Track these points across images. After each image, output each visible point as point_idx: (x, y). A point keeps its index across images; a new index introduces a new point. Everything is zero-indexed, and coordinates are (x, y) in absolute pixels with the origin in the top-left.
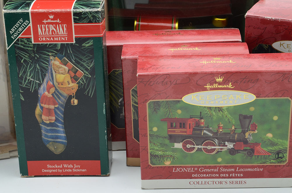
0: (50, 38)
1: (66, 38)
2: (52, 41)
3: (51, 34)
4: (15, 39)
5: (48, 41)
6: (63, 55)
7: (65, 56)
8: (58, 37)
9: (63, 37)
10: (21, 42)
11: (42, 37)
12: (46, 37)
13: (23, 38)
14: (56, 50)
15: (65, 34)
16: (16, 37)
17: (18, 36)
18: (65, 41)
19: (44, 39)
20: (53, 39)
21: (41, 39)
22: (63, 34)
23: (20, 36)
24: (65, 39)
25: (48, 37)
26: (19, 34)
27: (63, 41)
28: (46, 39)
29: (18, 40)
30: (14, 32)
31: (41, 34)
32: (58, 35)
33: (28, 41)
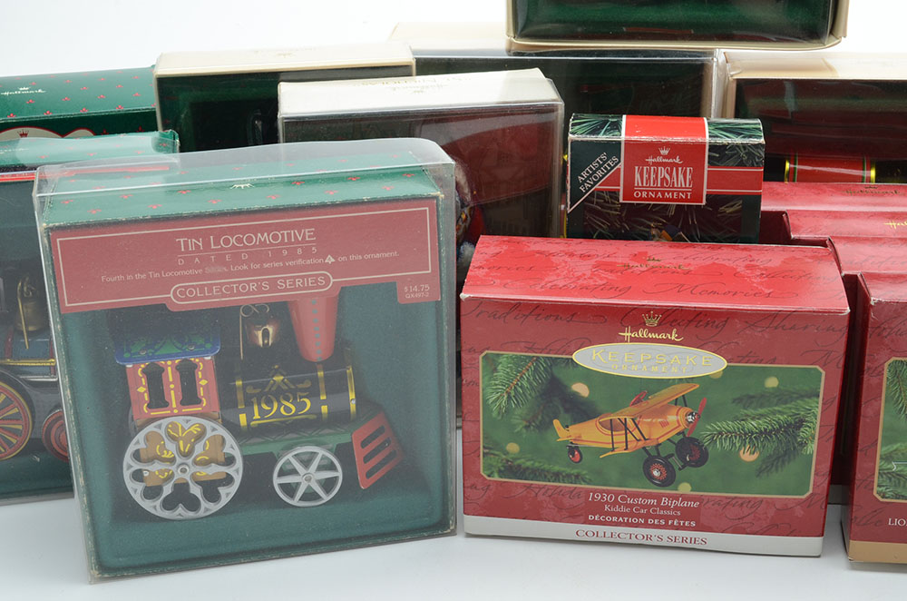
0: (657, 192)
1: (689, 194)
2: (659, 199)
3: (659, 185)
4: (587, 192)
5: (652, 199)
6: (677, 226)
7: (682, 229)
8: (673, 192)
9: (683, 192)
10: (597, 198)
11: (641, 191)
12: (648, 191)
13: (602, 191)
14: (666, 217)
15: (687, 186)
16: (590, 189)
17: (593, 186)
18: (686, 200)
19: (644, 195)
20: (663, 195)
21: (637, 194)
22: (683, 186)
23: (596, 187)
24: (687, 195)
25: (652, 192)
26: (595, 183)
27: (682, 200)
28: (647, 195)
29: (592, 194)
30: (586, 179)
31: (640, 185)
32: (673, 187)
33: (611, 197)
